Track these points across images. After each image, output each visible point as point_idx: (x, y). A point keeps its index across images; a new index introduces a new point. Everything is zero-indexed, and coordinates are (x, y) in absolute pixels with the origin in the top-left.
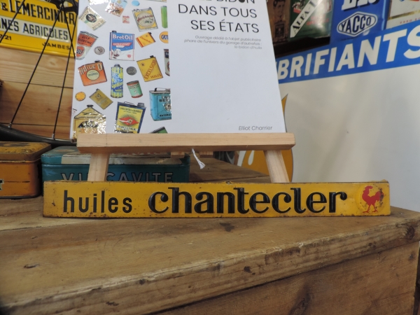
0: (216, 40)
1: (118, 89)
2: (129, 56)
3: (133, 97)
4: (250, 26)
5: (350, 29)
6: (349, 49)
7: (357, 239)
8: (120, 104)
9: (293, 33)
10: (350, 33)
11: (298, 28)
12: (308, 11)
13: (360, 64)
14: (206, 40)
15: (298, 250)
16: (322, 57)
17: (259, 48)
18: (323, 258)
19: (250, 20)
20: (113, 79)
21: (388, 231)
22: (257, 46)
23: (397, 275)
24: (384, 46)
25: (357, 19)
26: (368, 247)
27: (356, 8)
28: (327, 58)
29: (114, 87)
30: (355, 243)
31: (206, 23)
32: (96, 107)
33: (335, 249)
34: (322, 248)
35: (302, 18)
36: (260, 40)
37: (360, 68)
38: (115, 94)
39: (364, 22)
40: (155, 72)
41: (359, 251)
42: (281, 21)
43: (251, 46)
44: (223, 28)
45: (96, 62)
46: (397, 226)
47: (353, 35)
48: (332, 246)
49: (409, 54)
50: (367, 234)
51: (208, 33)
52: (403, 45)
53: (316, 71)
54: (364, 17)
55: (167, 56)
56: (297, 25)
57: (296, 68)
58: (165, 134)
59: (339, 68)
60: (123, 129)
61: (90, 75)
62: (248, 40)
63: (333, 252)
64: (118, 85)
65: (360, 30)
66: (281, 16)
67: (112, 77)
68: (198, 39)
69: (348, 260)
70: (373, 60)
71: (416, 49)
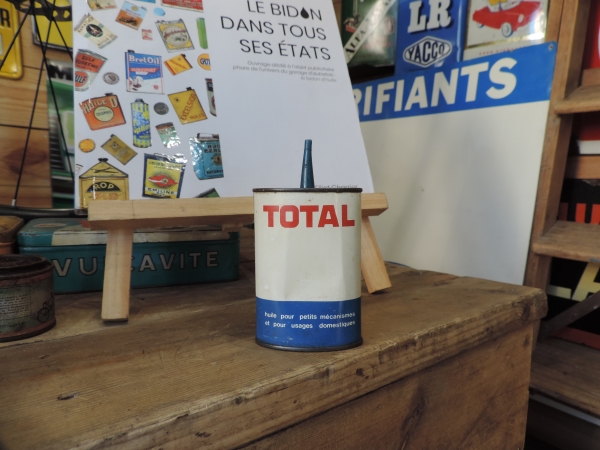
0: (275, 68)
1: (143, 135)
2: (156, 87)
4: (318, 51)
5: (419, 57)
6: (419, 83)
7: (474, 324)
8: (147, 157)
10: (420, 62)
11: (352, 51)
12: (364, 30)
13: (435, 102)
14: (263, 67)
15: (413, 342)
16: (386, 92)
18: (440, 350)
19: (317, 42)
20: (135, 120)
21: (504, 312)
22: (330, 78)
23: (513, 366)
24: (463, 82)
25: (427, 46)
26: (486, 333)
27: (425, 32)
28: (392, 93)
29: (137, 131)
30: (472, 329)
31: (260, 45)
32: (113, 161)
33: (452, 337)
34: (439, 338)
35: (357, 39)
36: (333, 70)
37: (434, 107)
38: (139, 142)
39: (436, 49)
40: (195, 111)
41: (477, 338)
43: (321, 77)
44: (283, 52)
45: (108, 95)
46: (513, 304)
47: (424, 65)
48: (450, 335)
50: (484, 316)
51: (264, 58)
52: (484, 81)
53: (379, 110)
54: (436, 43)
55: (210, 89)
56: (351, 48)
58: (216, 199)
59: (408, 107)
60: (155, 192)
61: (99, 114)
62: (319, 69)
63: (450, 342)
64: (143, 129)
65: (431, 59)
67: (133, 117)
68: (252, 66)
69: (466, 351)
70: (450, 99)
71: (500, 87)
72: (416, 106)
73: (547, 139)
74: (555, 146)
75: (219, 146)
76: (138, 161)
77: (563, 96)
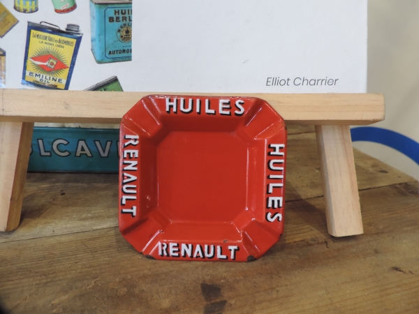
3: (57, 11)
8: (32, 27)
38: (22, 5)
58: (119, 93)
60: (38, 79)
75: (130, 12)
76: (19, 32)
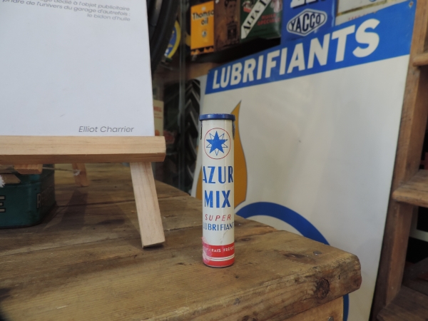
5: (300, 27)
6: (299, 49)
7: (216, 314)
9: (244, 34)
10: (300, 32)
11: (248, 28)
12: (258, 9)
13: (310, 65)
16: (274, 59)
17: (128, 20)
22: (123, 17)
24: (334, 44)
25: (306, 17)
27: (305, 5)
28: (278, 59)
35: (253, 17)
37: (310, 69)
39: (314, 20)
42: (233, 22)
46: (297, 280)
47: (304, 34)
49: (359, 52)
52: (352, 42)
53: (268, 75)
54: (313, 15)
56: (248, 25)
57: (249, 72)
59: (290, 70)
62: (111, 7)
65: (310, 29)
66: (232, 17)
70: (323, 61)
71: (365, 46)
72: (296, 69)
73: (407, 91)
74: (415, 98)
77: (422, 49)
